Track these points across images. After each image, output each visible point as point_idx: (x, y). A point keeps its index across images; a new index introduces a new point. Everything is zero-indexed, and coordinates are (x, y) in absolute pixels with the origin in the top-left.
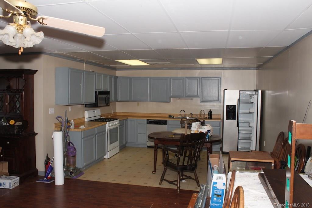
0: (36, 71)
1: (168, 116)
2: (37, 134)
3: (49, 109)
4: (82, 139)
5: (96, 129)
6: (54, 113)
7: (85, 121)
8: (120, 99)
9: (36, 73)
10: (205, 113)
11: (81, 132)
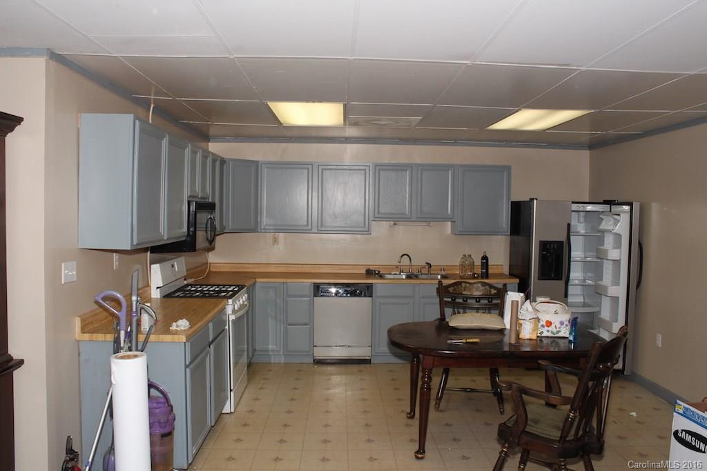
0: (19, 120)
1: (364, 271)
2: (21, 362)
3: (63, 264)
4: (186, 367)
5: (211, 325)
6: (75, 279)
7: (153, 296)
8: (230, 225)
9: (18, 128)
10: (473, 262)
11: (183, 344)
